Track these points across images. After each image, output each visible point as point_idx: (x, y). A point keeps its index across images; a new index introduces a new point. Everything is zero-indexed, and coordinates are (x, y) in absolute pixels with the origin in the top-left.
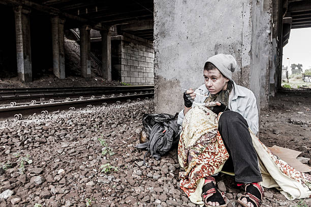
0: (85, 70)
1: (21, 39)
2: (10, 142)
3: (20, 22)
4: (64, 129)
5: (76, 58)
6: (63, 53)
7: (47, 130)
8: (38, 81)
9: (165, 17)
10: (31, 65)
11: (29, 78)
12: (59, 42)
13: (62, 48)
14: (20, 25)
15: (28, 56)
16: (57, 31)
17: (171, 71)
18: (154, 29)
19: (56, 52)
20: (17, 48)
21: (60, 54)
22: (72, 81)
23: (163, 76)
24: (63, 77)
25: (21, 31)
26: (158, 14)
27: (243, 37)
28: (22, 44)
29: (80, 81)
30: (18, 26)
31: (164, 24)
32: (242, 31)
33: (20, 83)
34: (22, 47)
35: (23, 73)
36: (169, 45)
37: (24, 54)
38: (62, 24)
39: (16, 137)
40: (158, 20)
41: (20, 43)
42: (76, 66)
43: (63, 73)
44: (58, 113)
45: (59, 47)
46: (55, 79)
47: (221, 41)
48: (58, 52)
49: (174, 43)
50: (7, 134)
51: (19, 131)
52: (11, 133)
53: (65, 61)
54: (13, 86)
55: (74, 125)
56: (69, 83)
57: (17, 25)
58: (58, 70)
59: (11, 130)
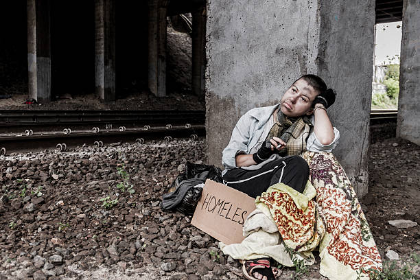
0: (198, 83)
1: (102, 34)
2: (36, 176)
3: (102, 7)
4: (111, 166)
5: (186, 62)
6: (163, 55)
7: (88, 166)
8: (124, 100)
9: (219, 10)
10: (114, 74)
11: (111, 95)
12: (158, 36)
13: (162, 47)
14: (102, 11)
15: (110, 61)
16: (156, 19)
17: (225, 85)
18: (207, 27)
19: (153, 53)
20: (96, 47)
21: (159, 56)
22: (175, 100)
23: (215, 92)
24: (162, 94)
25: (102, 21)
26: (212, 6)
27: (309, 37)
28: (102, 42)
29: (190, 101)
30: (99, 14)
31: (217, 20)
32: (308, 30)
33: (97, 102)
34: (103, 46)
35: (103, 87)
36: (223, 49)
37: (105, 57)
38: (164, 7)
39: (45, 170)
40: (212, 15)
41: (99, 40)
42: (184, 75)
43: (163, 87)
44: (118, 145)
45: (159, 45)
46: (150, 97)
47: (283, 44)
48: (156, 53)
49: (229, 47)
50: (36, 166)
51: (51, 164)
52: (42, 165)
53: (167, 68)
54: (88, 107)
55: (127, 162)
56: (170, 103)
57: (97, 13)
58: (155, 82)
59: (43, 162)
